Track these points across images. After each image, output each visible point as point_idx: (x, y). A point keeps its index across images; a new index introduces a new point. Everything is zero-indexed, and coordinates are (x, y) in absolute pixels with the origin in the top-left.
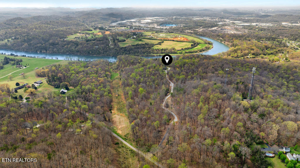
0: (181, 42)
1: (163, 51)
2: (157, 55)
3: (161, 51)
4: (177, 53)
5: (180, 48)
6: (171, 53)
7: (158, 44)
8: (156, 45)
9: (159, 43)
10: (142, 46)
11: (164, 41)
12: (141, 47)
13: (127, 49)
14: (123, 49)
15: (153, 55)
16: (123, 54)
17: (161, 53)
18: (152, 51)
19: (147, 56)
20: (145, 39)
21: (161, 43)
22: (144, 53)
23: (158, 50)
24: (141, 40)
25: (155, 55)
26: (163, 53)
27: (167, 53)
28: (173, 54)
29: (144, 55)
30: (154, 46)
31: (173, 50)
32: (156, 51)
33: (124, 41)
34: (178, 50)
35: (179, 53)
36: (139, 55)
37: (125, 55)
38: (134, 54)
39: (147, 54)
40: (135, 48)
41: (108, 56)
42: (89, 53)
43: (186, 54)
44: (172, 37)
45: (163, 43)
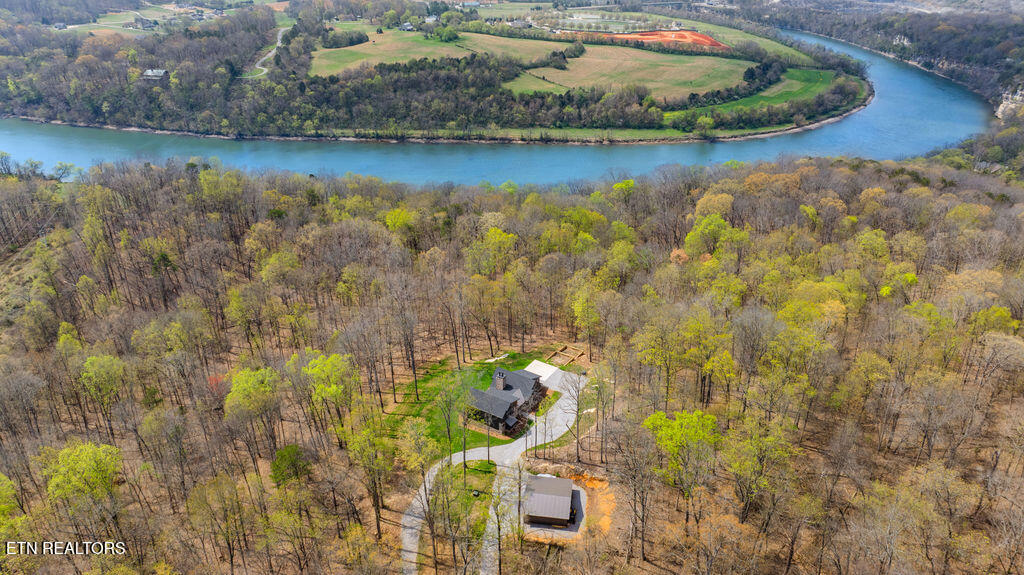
0: (680, 54)
1: (568, 109)
2: (525, 133)
3: (555, 110)
4: (661, 127)
5: (682, 93)
6: (620, 122)
7: (544, 65)
8: (535, 66)
9: (555, 55)
11: (587, 47)
12: (436, 78)
13: (341, 94)
14: (309, 92)
15: (501, 133)
16: (300, 127)
17: (555, 124)
18: (494, 109)
19: (461, 138)
20: (481, 33)
21: (568, 60)
22: (442, 119)
23: (539, 101)
24: (456, 37)
25: (514, 133)
26: (568, 125)
27: (593, 125)
28: (634, 128)
29: (441, 132)
30: (517, 76)
31: (635, 107)
32: (522, 108)
33: (352, 42)
34: (668, 106)
35: (675, 126)
36: (410, 132)
37: (317, 128)
38: (379, 124)
39: (459, 126)
40: (396, 86)
41: (207, 132)
42: (97, 111)
43: (719, 133)
44: (631, 30)
45: (581, 59)
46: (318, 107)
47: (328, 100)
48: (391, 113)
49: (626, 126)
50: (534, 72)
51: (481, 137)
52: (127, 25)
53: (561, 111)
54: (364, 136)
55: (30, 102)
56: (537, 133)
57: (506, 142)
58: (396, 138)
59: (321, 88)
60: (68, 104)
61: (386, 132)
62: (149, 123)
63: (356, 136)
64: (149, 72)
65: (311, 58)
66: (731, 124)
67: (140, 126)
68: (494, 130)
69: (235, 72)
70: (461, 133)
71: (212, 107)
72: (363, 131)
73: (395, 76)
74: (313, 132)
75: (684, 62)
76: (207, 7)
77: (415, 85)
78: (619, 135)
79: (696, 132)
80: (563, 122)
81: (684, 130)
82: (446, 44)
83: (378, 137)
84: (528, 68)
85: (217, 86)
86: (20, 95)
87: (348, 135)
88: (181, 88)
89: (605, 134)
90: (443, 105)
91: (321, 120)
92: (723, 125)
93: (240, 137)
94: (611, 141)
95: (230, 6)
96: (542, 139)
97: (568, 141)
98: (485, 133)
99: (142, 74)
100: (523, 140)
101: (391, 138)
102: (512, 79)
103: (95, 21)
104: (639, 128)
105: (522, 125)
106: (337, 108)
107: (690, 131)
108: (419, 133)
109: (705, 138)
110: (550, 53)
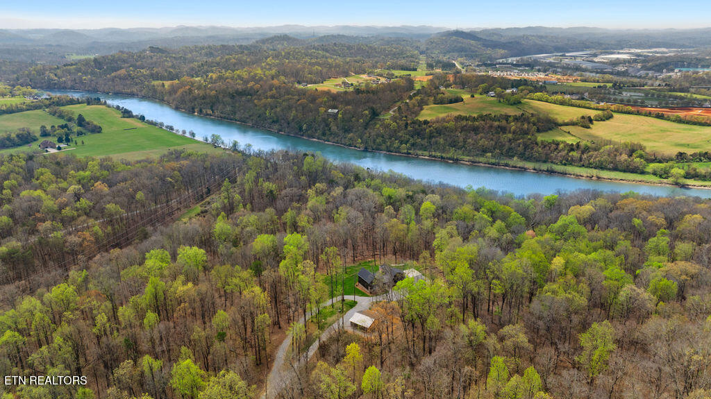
0: (695, 123)
1: (574, 154)
2: (537, 165)
3: (564, 153)
4: (643, 173)
5: (674, 151)
6: (611, 166)
7: (573, 124)
8: (567, 124)
9: (583, 117)
10: (496, 123)
11: (615, 115)
12: (491, 127)
13: (427, 130)
14: (409, 128)
15: (520, 164)
16: (398, 148)
17: (561, 163)
18: (521, 149)
19: (493, 164)
20: (541, 101)
21: (594, 122)
22: (484, 151)
23: (554, 146)
24: (520, 102)
25: (529, 165)
26: (571, 164)
27: (589, 166)
28: (621, 171)
29: (481, 159)
30: (550, 129)
31: (624, 157)
32: (540, 149)
33: (451, 102)
34: (656, 159)
35: (655, 174)
36: (462, 157)
37: (408, 149)
38: (444, 151)
39: (493, 156)
40: (463, 129)
41: (350, 145)
42: (301, 129)
43: (690, 182)
44: (664, 105)
45: (607, 122)
46: (412, 137)
47: (418, 134)
48: (454, 145)
49: (615, 169)
50: (564, 128)
51: (506, 165)
52: (337, 85)
53: (568, 154)
54: (434, 157)
55: (273, 122)
56: (544, 167)
57: (523, 170)
58: (453, 159)
59: (417, 126)
60: (289, 124)
61: (449, 156)
62: (323, 138)
63: (430, 156)
64: (330, 110)
65: (422, 109)
66: (705, 176)
67: (318, 139)
68: (516, 161)
69: (375, 114)
70: (493, 161)
71: (356, 131)
72: (433, 153)
73: (464, 123)
74: (406, 151)
75: (694, 130)
76: (384, 77)
77: (476, 130)
78: (605, 174)
79: (671, 180)
80: (569, 162)
81: (661, 176)
82: (511, 107)
83: (442, 157)
84: (561, 125)
85: (361, 120)
86: (270, 118)
87: (425, 155)
88: (343, 120)
89: (594, 172)
90: (486, 143)
91: (413, 145)
92: (698, 177)
93: (366, 150)
94: (599, 178)
95: (396, 77)
96: (548, 171)
97: (566, 174)
98: (511, 162)
99: (325, 111)
100: (534, 169)
101: (450, 159)
102: (547, 131)
103: (322, 83)
104: (625, 171)
105: (537, 160)
106: (423, 139)
107: (665, 178)
108: (467, 158)
109: (677, 184)
110: (581, 116)
